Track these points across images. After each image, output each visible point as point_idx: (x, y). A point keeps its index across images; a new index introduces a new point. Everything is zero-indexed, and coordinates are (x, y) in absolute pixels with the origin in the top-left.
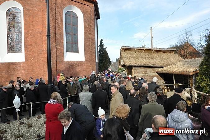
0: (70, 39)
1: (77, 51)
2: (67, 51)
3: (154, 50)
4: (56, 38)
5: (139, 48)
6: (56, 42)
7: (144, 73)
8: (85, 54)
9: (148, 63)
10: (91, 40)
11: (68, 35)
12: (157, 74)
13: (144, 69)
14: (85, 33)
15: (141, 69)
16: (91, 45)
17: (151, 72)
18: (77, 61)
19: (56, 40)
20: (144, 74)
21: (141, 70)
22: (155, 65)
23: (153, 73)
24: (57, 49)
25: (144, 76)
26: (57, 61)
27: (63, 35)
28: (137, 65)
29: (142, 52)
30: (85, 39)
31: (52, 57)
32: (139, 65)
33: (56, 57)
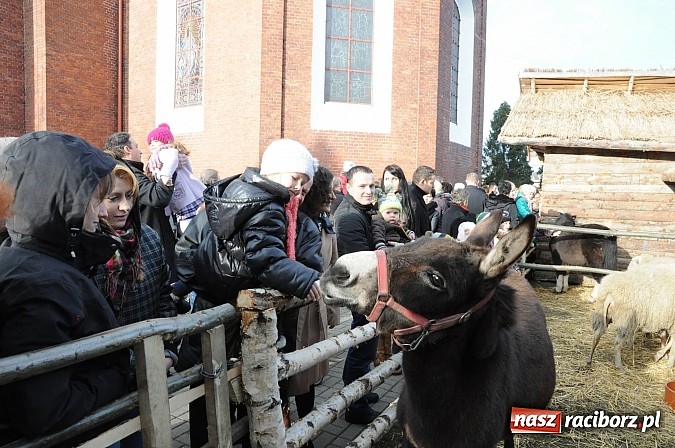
0: (342, 58)
1: (367, 100)
2: (327, 99)
4: (284, 53)
5: (600, 75)
6: (284, 65)
8: (396, 108)
9: (614, 136)
10: (422, 57)
11: (336, 45)
12: (668, 190)
13: (599, 162)
14: (399, 33)
15: (584, 162)
16: (422, 79)
17: (636, 178)
18: (361, 135)
19: (284, 59)
21: (579, 168)
22: (652, 147)
23: (646, 182)
24: (287, 91)
25: (596, 195)
26: (282, 130)
27: (311, 43)
28: (554, 142)
29: (621, 93)
30: (398, 56)
31: (268, 115)
32: (565, 143)
33: (283, 116)
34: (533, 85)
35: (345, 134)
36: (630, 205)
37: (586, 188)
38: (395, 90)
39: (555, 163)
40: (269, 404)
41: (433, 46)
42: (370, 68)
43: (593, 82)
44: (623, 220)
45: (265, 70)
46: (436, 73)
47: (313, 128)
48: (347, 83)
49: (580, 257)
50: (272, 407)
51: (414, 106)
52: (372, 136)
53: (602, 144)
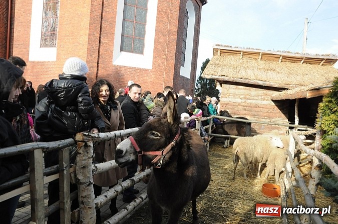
0: (130, 30)
1: (141, 52)
2: (121, 50)
3: (284, 57)
4: (101, 25)
5: (248, 50)
6: (101, 31)
7: (245, 98)
8: (155, 57)
9: (252, 78)
10: (169, 34)
11: (127, 24)
12: (273, 103)
13: (245, 89)
14: (159, 21)
15: (239, 89)
16: (168, 44)
17: (260, 97)
18: (137, 69)
20: (243, 101)
21: (237, 91)
22: (267, 84)
23: (264, 99)
24: (101, 44)
25: (243, 104)
26: (98, 63)
27: (115, 22)
28: (226, 79)
29: (256, 60)
30: (158, 32)
31: (91, 56)
32: (231, 80)
33: (98, 57)
34: (219, 52)
35: (130, 68)
36: (257, 109)
37: (239, 101)
38: (155, 49)
39: (226, 88)
40: (88, 184)
41: (175, 29)
42: (144, 37)
43: (245, 53)
44: (254, 116)
45: (91, 33)
46: (175, 42)
47: (114, 64)
48: (131, 43)
49: (235, 132)
50: (89, 185)
51: (164, 57)
52: (142, 70)
53: (247, 81)
